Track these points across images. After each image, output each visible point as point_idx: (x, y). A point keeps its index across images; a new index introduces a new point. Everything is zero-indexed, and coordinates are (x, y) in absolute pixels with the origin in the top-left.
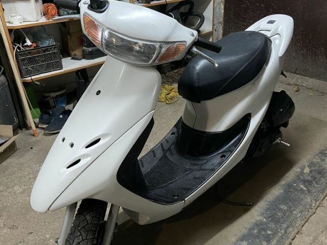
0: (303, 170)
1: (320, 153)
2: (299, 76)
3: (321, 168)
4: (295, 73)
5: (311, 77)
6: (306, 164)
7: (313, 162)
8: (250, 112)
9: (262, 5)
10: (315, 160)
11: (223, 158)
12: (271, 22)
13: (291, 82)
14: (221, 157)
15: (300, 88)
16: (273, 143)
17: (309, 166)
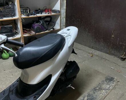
0: (84, 98)
1: (94, 89)
2: (93, 50)
3: (93, 97)
4: (92, 48)
5: (98, 51)
6: (86, 95)
7: (90, 94)
8: (51, 74)
9: (79, 20)
10: (91, 93)
11: (35, 98)
12: (68, 30)
13: (90, 52)
14: (34, 98)
15: (93, 55)
16: (67, 87)
17: (88, 96)
